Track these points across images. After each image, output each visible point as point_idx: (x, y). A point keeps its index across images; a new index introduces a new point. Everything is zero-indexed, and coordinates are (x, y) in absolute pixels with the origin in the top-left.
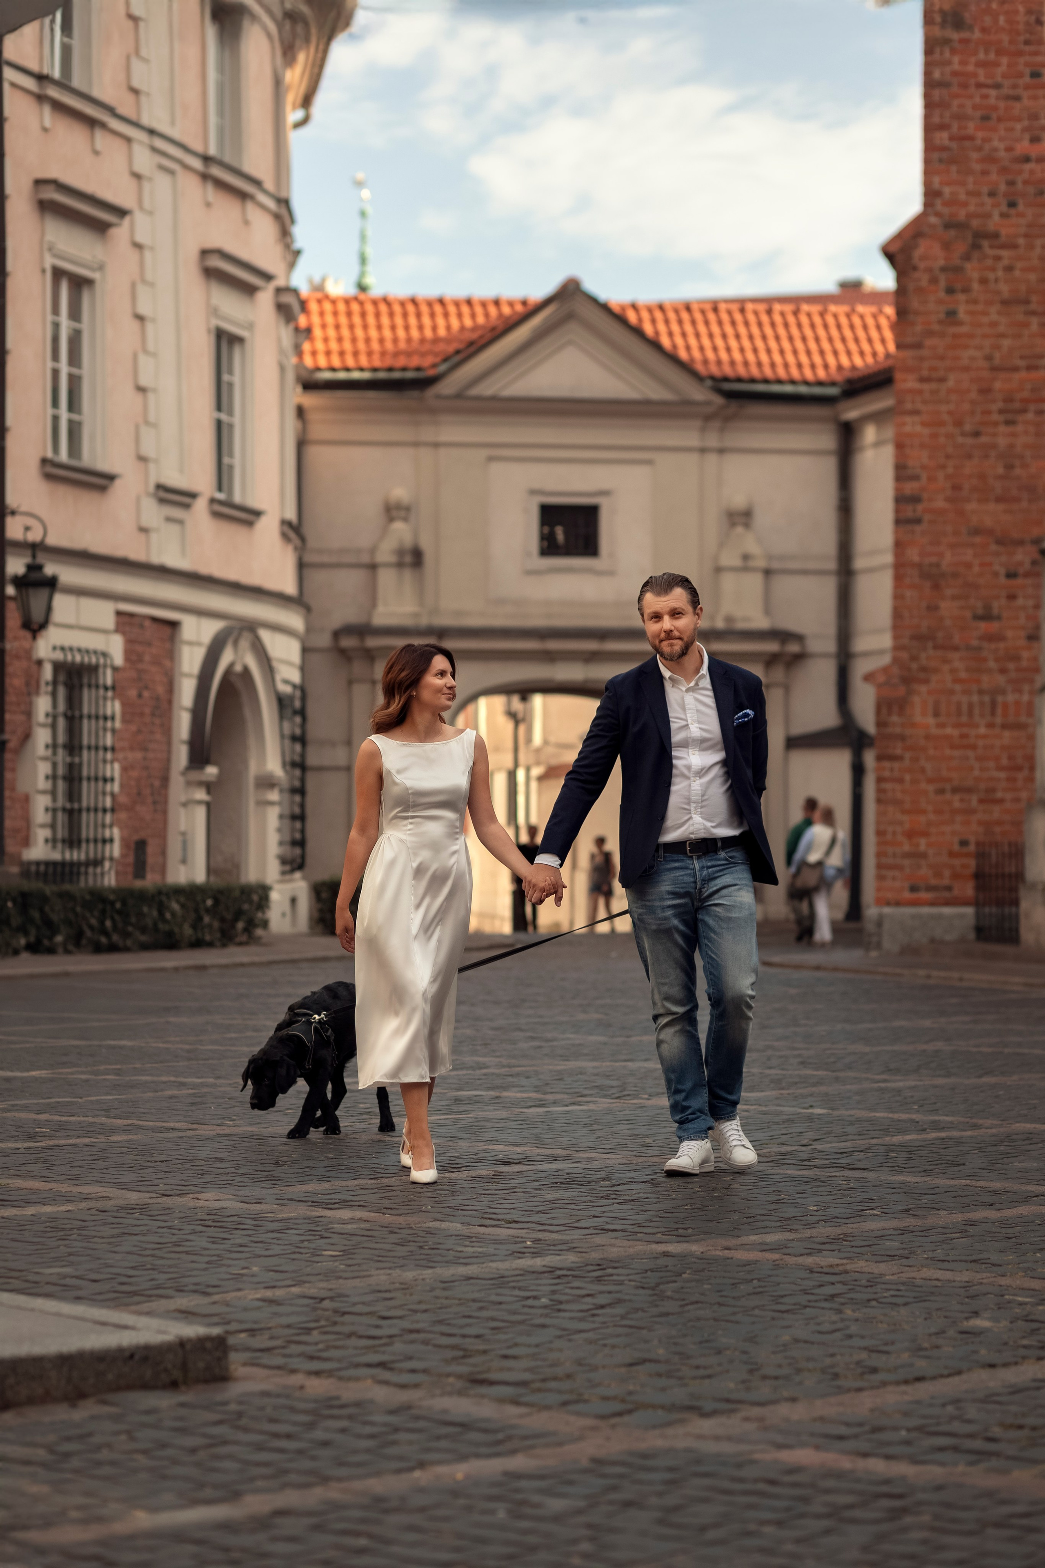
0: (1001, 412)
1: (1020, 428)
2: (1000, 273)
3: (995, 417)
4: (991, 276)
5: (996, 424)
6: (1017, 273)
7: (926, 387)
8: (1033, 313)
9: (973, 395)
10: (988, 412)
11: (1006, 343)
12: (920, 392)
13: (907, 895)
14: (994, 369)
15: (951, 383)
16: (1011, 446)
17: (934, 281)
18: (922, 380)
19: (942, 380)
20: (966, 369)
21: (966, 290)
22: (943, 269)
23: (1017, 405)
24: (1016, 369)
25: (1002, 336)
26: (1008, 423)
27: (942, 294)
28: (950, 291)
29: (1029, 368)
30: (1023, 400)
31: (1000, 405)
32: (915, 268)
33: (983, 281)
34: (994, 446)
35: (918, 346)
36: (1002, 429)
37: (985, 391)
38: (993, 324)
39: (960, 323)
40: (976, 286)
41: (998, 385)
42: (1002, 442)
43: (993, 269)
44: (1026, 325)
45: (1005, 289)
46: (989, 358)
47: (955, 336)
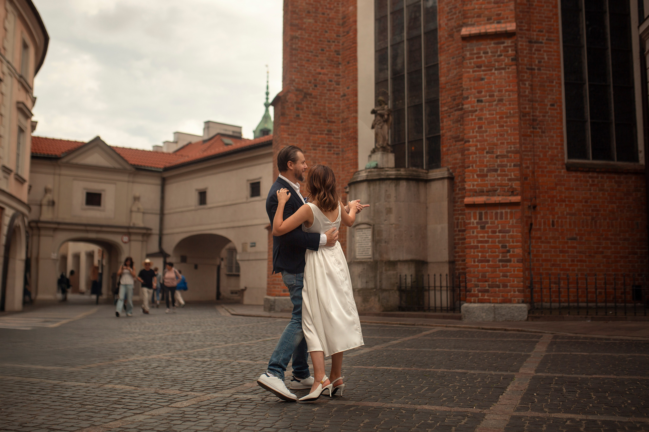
0: (312, 146)
1: (318, 151)
2: (312, 106)
3: (310, 147)
4: (310, 106)
5: (310, 150)
6: (317, 106)
7: (290, 137)
8: (322, 118)
9: (304, 140)
10: (309, 146)
11: (314, 126)
12: (289, 138)
13: (282, 293)
14: (310, 133)
15: (297, 136)
16: (315, 156)
17: (293, 106)
18: (289, 135)
19: (295, 135)
20: (302, 133)
21: (302, 109)
22: (295, 103)
23: (317, 145)
24: (317, 134)
25: (313, 124)
26: (315, 149)
27: (295, 110)
28: (298, 109)
29: (320, 134)
30: (318, 143)
31: (312, 144)
32: (287, 102)
33: (307, 107)
34: (310, 156)
35: (288, 124)
36: (312, 151)
37: (308, 140)
38: (310, 120)
39: (300, 119)
40: (305, 108)
41: (311, 138)
42: (312, 155)
43: (310, 104)
44: (320, 121)
45: (314, 110)
46: (309, 130)
47: (299, 122)
